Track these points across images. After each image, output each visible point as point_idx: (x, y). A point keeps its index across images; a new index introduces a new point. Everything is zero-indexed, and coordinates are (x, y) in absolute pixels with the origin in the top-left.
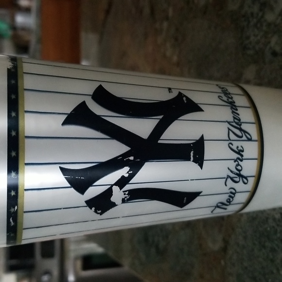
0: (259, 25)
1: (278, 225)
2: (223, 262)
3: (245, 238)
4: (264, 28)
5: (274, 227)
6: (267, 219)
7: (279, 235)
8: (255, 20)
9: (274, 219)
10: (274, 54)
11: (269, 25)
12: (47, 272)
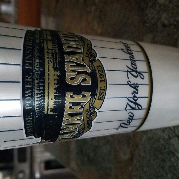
0: (154, 6)
1: (166, 143)
2: (130, 168)
3: (145, 152)
4: (157, 8)
5: (164, 145)
6: (159, 139)
7: (167, 150)
8: (151, 3)
9: (164, 139)
10: (164, 26)
11: (160, 5)
12: (22, 172)
